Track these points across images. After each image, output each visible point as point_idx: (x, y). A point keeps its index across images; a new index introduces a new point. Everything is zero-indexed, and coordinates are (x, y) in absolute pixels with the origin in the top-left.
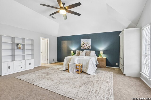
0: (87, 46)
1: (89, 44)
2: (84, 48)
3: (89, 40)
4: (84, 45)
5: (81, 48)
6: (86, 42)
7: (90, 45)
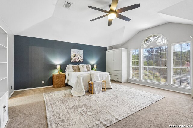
0: (79, 58)
1: (81, 56)
2: (76, 61)
3: (81, 52)
4: (76, 57)
5: (71, 61)
6: (78, 53)
7: (82, 58)
